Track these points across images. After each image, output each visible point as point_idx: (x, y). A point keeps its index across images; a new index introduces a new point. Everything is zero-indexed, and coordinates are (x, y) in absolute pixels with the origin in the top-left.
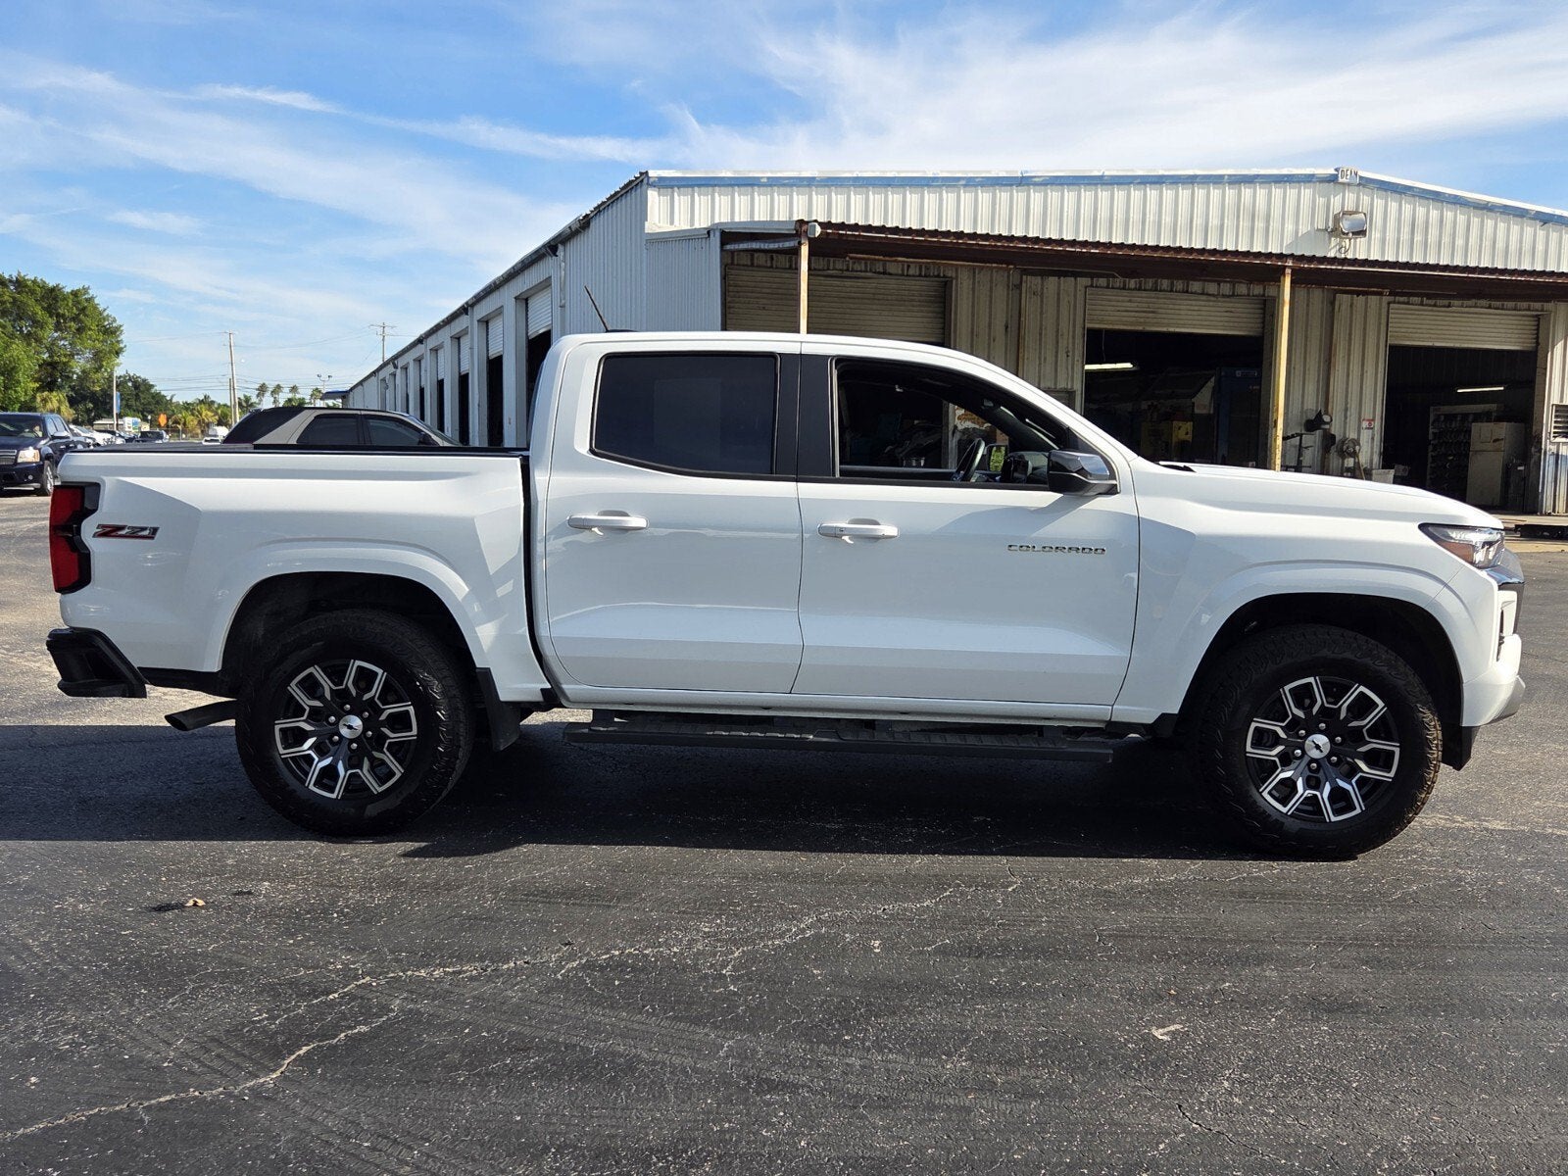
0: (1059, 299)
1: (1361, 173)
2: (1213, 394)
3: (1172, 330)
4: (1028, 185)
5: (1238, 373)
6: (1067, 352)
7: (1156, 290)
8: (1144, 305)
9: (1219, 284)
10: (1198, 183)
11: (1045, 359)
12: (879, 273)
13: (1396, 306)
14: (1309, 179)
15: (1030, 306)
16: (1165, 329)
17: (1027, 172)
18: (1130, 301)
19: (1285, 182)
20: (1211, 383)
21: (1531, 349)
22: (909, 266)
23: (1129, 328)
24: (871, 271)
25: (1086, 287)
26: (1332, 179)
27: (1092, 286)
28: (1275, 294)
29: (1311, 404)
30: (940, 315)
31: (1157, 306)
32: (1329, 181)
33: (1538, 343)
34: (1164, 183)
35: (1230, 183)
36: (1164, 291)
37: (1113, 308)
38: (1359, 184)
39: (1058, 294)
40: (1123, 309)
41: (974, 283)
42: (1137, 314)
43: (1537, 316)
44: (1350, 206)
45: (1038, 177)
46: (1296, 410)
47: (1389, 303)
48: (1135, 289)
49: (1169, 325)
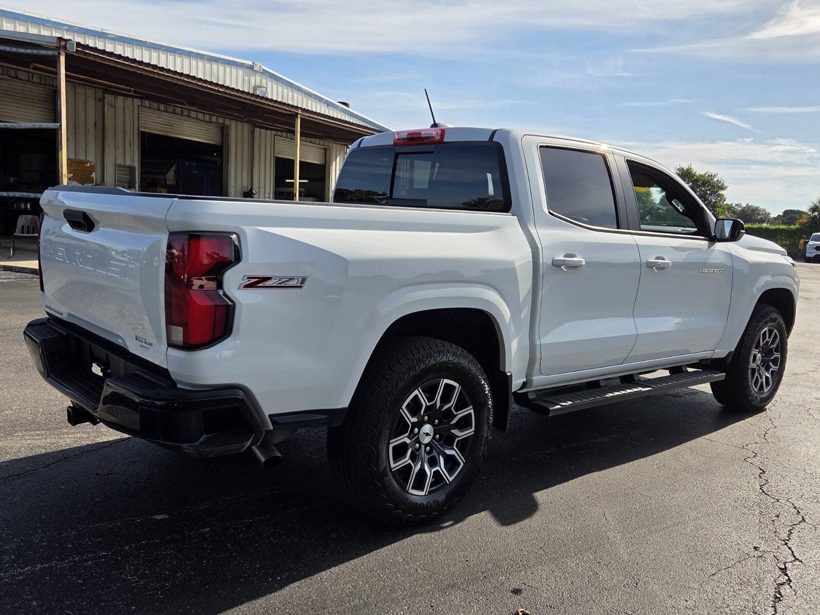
0: (124, 111)
1: (263, 67)
2: (175, 173)
3: (181, 137)
4: (105, 38)
5: (187, 163)
6: (130, 144)
7: (174, 113)
8: (167, 121)
9: (204, 115)
10: (193, 57)
11: (118, 147)
12: (12, 77)
13: (278, 137)
14: (241, 65)
15: (109, 112)
16: (177, 136)
17: (104, 30)
18: (160, 118)
19: (231, 64)
20: (174, 168)
21: (322, 164)
22: (33, 76)
23: (160, 133)
24: (7, 75)
25: (139, 106)
26: (251, 68)
27: (142, 106)
28: (229, 124)
29: (246, 184)
30: (53, 111)
31: (173, 122)
32: (249, 68)
33: (326, 162)
34: (176, 53)
35: (207, 60)
36: (177, 114)
37: (151, 121)
38: (261, 73)
39: (124, 108)
40: (157, 122)
41: (75, 94)
42: (163, 126)
43: (325, 149)
44: (258, 83)
45: (112, 35)
46: (239, 186)
47: (275, 136)
48: (164, 111)
49: (179, 134)
